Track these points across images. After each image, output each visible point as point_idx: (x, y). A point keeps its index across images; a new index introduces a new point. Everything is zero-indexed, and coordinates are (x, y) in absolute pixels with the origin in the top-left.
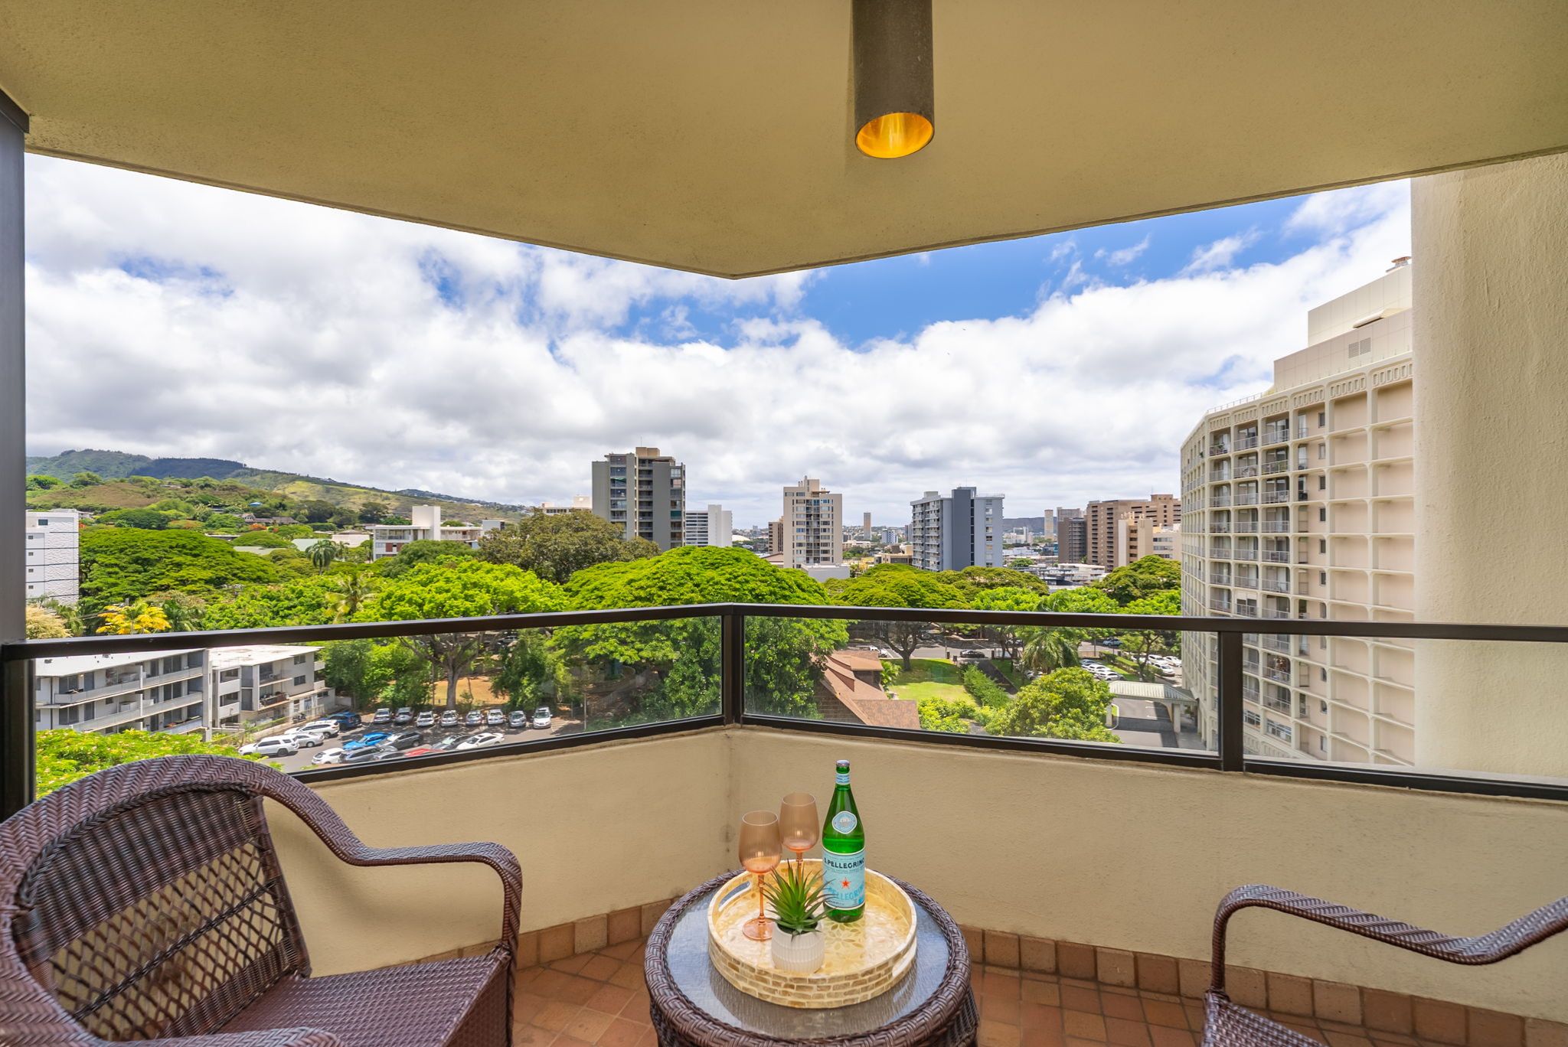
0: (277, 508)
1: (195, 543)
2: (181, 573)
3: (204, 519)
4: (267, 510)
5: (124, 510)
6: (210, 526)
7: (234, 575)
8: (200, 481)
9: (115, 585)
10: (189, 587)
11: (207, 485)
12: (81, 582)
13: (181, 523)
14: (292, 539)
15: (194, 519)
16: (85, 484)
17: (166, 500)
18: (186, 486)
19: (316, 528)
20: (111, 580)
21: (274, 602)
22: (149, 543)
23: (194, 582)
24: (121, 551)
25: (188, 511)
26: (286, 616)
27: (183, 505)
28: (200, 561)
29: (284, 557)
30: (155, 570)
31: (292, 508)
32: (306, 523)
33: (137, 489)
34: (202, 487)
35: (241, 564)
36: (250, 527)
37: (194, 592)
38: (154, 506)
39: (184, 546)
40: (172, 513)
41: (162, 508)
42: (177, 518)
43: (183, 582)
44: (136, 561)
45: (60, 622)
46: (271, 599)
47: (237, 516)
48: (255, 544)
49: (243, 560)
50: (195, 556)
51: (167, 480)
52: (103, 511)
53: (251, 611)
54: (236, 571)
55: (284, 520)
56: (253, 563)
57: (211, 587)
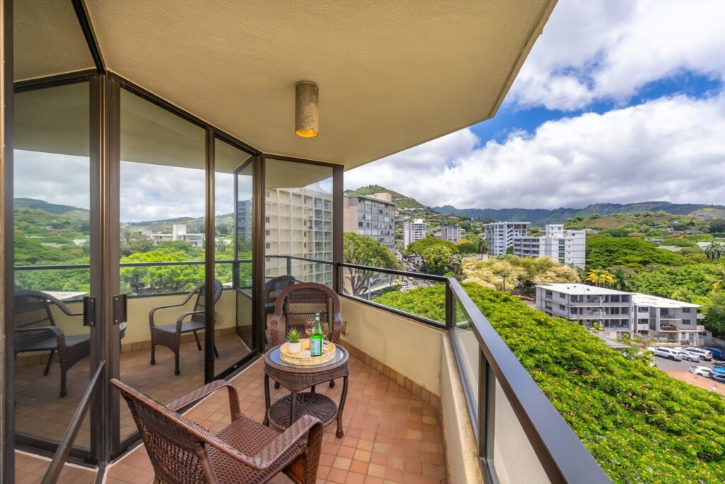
0: (688, 225)
1: (634, 243)
2: (627, 257)
3: (646, 232)
4: (682, 226)
5: (609, 228)
6: (648, 235)
7: (654, 260)
8: (644, 213)
9: (598, 261)
10: (630, 265)
11: (648, 215)
12: (586, 258)
13: (634, 234)
14: (697, 242)
15: (641, 232)
16: (595, 218)
17: (627, 223)
18: (637, 216)
19: (715, 236)
20: (597, 259)
21: (674, 276)
22: (613, 243)
23: (632, 262)
24: (602, 246)
25: (638, 228)
26: (680, 284)
27: (635, 225)
28: (636, 252)
29: (690, 252)
30: (615, 255)
31: (698, 224)
32: (708, 233)
33: (615, 219)
34: (645, 216)
35: (658, 255)
36: (671, 235)
37: (632, 267)
38: (622, 226)
39: (628, 245)
40: (630, 229)
41: (626, 227)
42: (632, 231)
43: (628, 262)
44: (607, 251)
45: (577, 274)
46: (672, 274)
47: (664, 230)
48: (672, 245)
49: (659, 253)
50: (634, 250)
51: (628, 214)
52: (601, 229)
53: (658, 279)
54: (655, 258)
55: (693, 231)
56: (665, 254)
57: (641, 265)
